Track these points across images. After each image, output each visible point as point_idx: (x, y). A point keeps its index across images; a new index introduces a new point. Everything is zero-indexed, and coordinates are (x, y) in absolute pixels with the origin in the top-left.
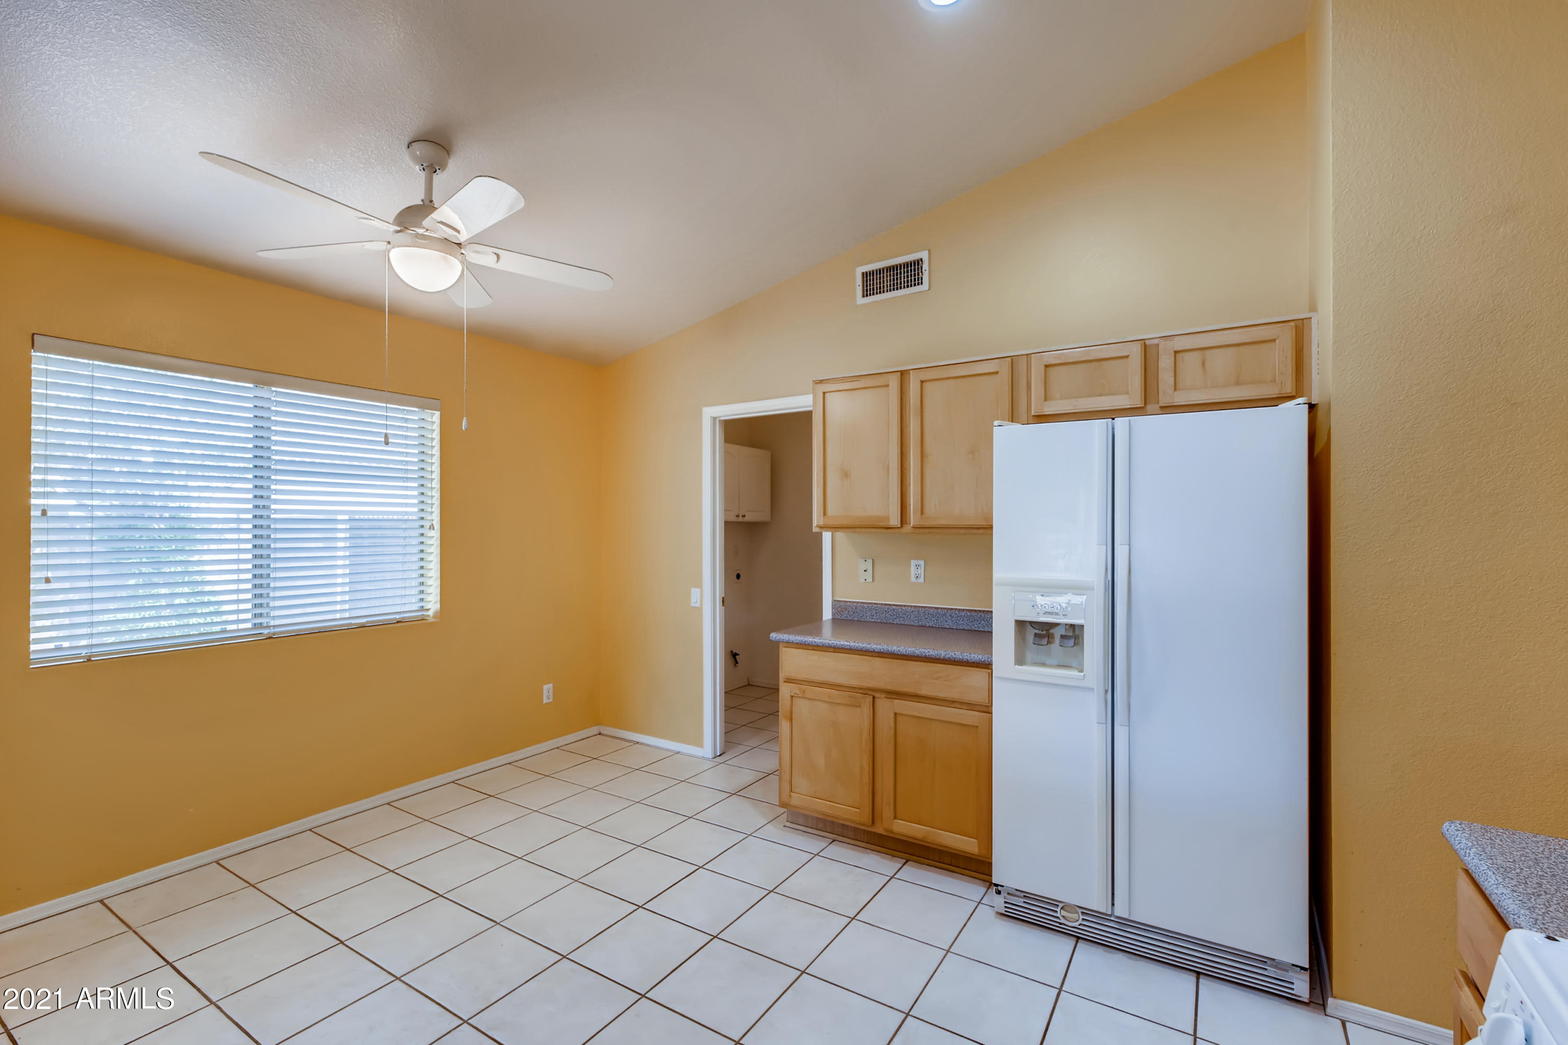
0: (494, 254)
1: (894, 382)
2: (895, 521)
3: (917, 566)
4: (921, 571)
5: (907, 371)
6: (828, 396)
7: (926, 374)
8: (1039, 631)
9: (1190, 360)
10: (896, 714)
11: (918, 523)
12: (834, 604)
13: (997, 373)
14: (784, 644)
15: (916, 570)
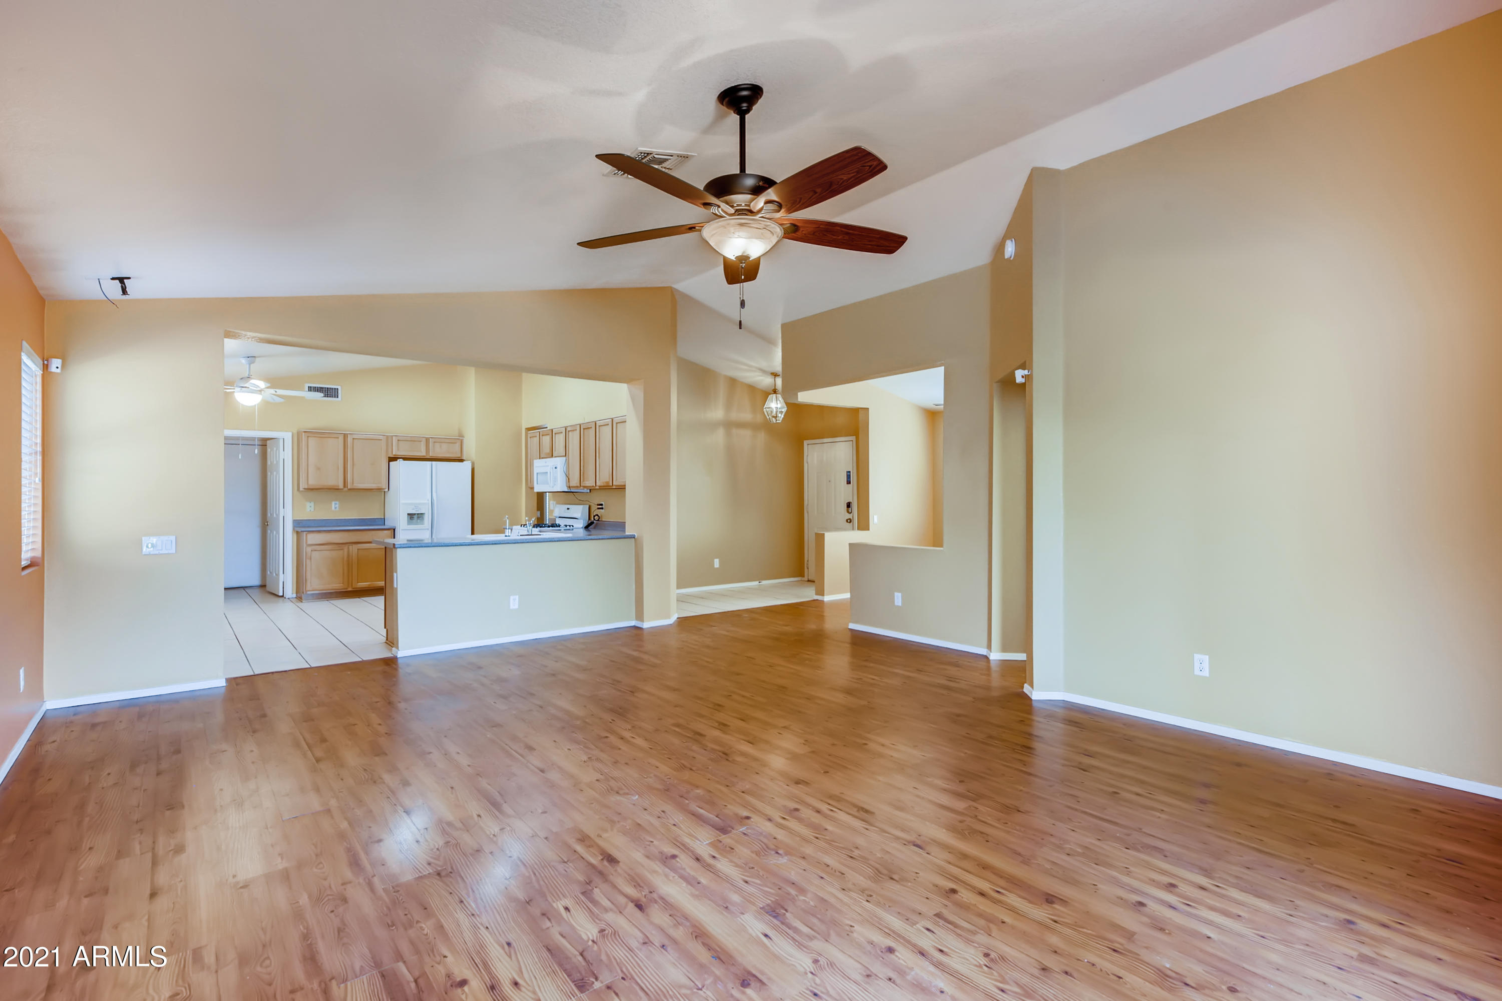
1: (341, 438)
2: (341, 486)
3: (336, 504)
4: (337, 506)
5: (347, 434)
6: (309, 438)
7: (355, 436)
8: (411, 516)
9: (437, 445)
10: (358, 549)
11: (351, 487)
12: (294, 521)
13: (381, 440)
14: (307, 532)
15: (334, 505)
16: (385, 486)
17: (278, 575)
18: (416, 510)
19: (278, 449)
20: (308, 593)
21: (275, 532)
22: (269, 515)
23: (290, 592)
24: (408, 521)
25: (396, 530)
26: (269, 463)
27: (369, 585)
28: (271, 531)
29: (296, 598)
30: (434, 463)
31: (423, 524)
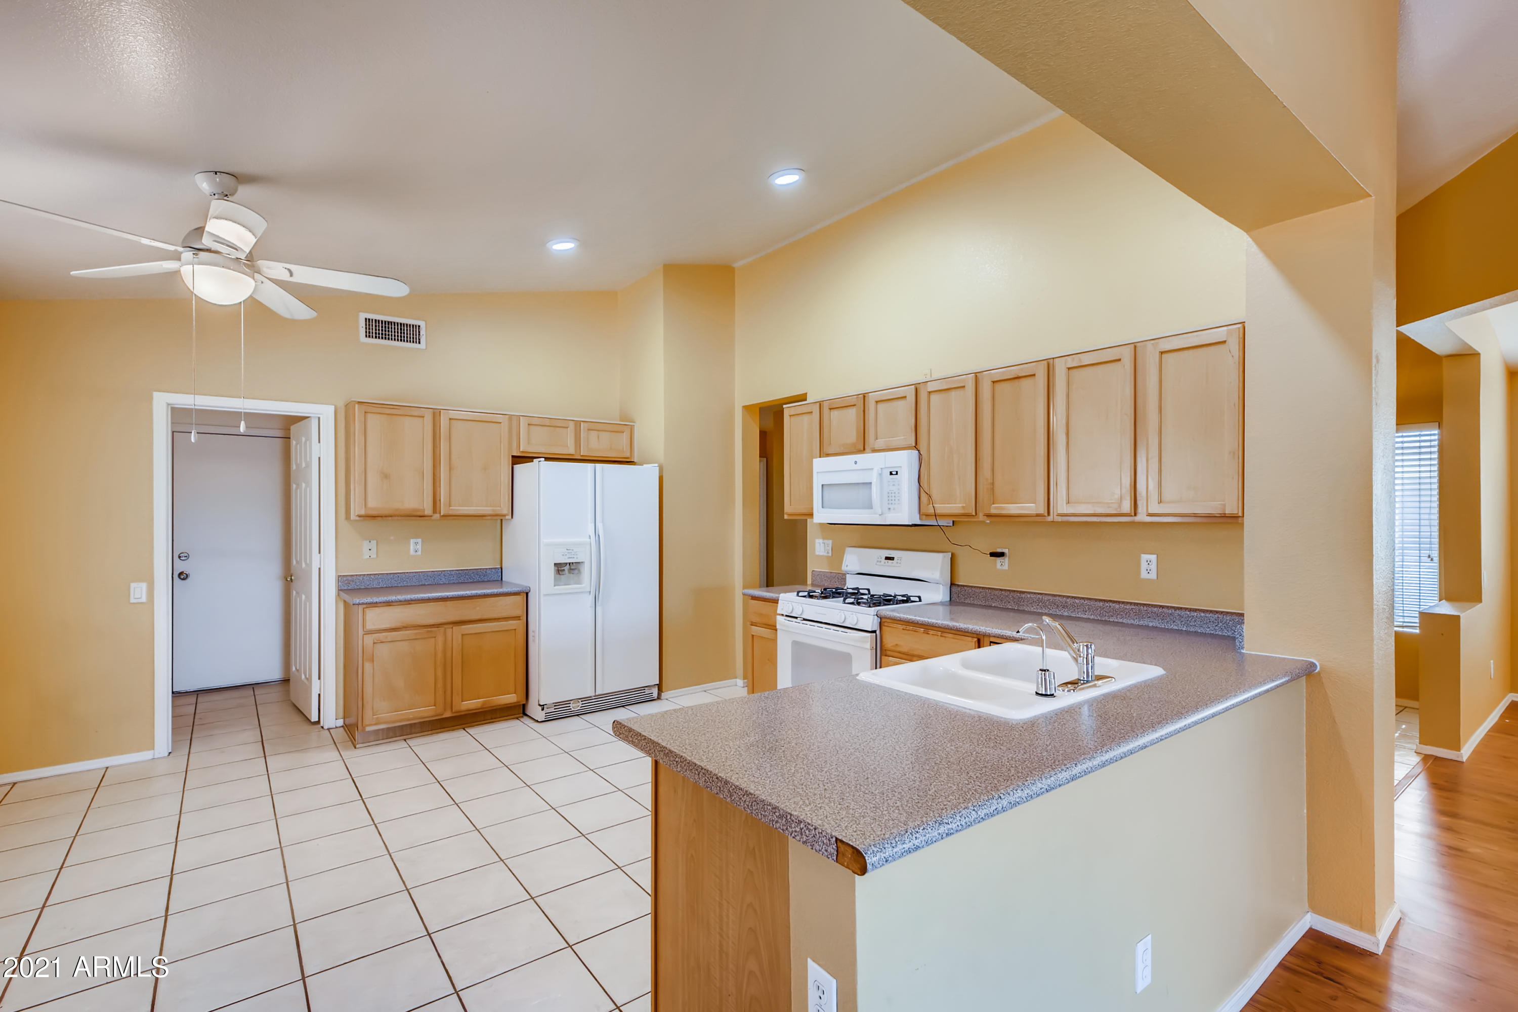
0: (284, 269)
1: (428, 417)
2: (428, 511)
3: (416, 543)
4: (419, 547)
5: (441, 410)
6: (369, 416)
7: (453, 414)
8: (559, 568)
9: (593, 434)
10: (463, 635)
11: (447, 513)
12: (340, 578)
13: (500, 423)
14: (365, 606)
15: (415, 546)
16: (506, 510)
17: (309, 679)
18: (568, 556)
19: (309, 439)
20: (368, 729)
21: (303, 597)
22: (294, 562)
23: (331, 717)
24: (555, 579)
25: (530, 594)
26: (294, 467)
27: (484, 703)
28: (297, 593)
29: (343, 726)
30: (598, 466)
31: (579, 582)
